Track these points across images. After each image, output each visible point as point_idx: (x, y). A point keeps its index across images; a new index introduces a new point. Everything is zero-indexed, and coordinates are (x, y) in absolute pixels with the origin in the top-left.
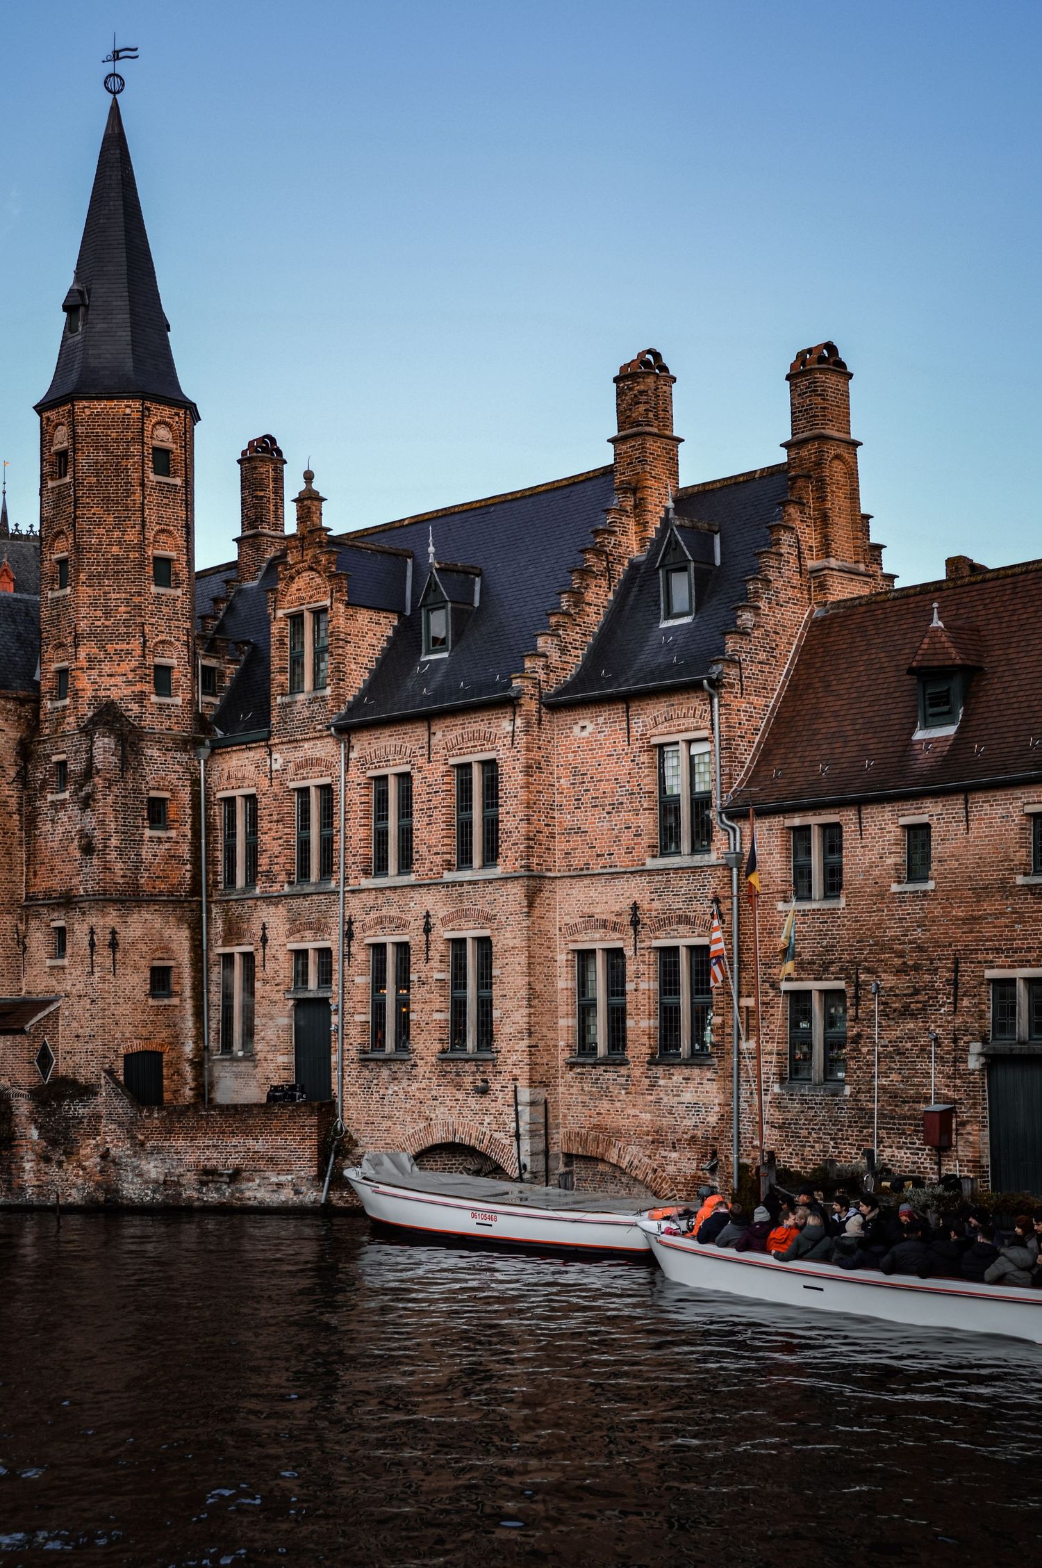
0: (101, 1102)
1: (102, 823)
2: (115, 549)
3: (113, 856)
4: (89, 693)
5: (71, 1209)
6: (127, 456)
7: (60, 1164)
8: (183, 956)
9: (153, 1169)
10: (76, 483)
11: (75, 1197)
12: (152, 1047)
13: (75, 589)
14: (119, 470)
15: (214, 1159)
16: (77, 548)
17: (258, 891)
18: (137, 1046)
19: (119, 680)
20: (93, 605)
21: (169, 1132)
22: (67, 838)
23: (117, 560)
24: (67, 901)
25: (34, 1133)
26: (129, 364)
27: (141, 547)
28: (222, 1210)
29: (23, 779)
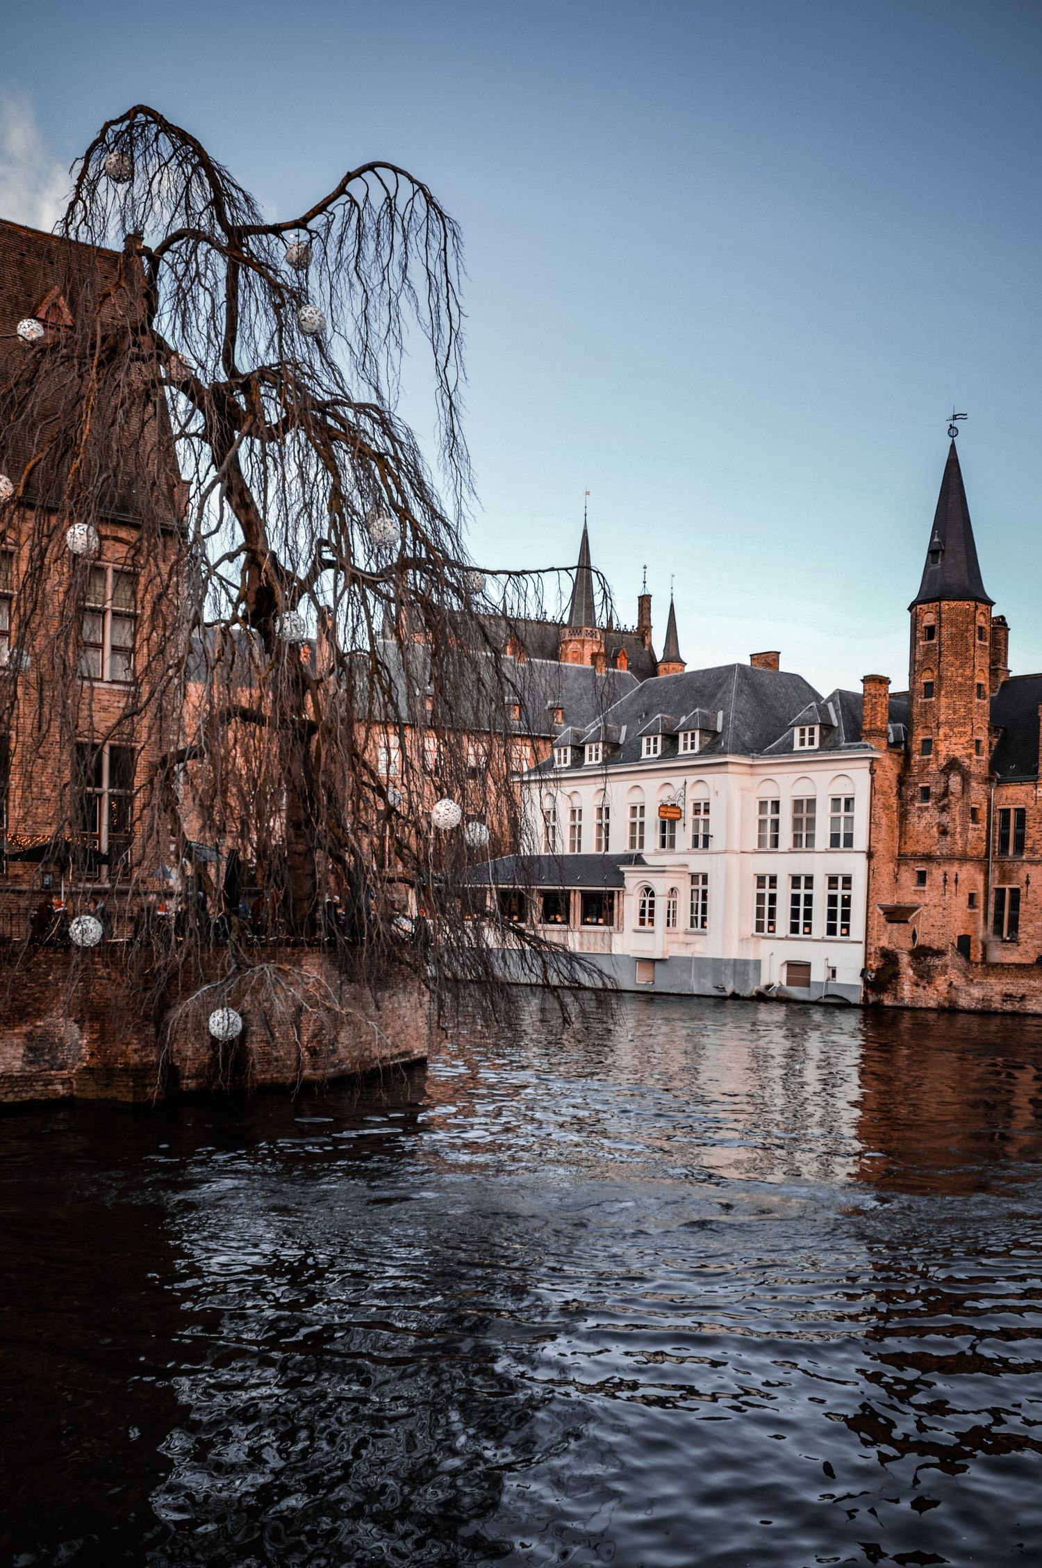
0: (948, 959)
1: (954, 820)
2: (960, 679)
3: (958, 837)
4: (944, 753)
5: (929, 1009)
6: (967, 631)
7: (924, 988)
8: (981, 888)
9: (976, 992)
10: (940, 644)
11: (932, 1004)
12: (968, 933)
13: (938, 699)
14: (963, 638)
15: (1011, 989)
16: (940, 677)
17: (1024, 857)
18: (962, 932)
19: (960, 747)
20: (948, 708)
21: (987, 975)
22: (929, 826)
23: (961, 684)
24: (928, 858)
25: (910, 972)
26: (967, 582)
27: (972, 678)
28: (1014, 1014)
29: (900, 794)
